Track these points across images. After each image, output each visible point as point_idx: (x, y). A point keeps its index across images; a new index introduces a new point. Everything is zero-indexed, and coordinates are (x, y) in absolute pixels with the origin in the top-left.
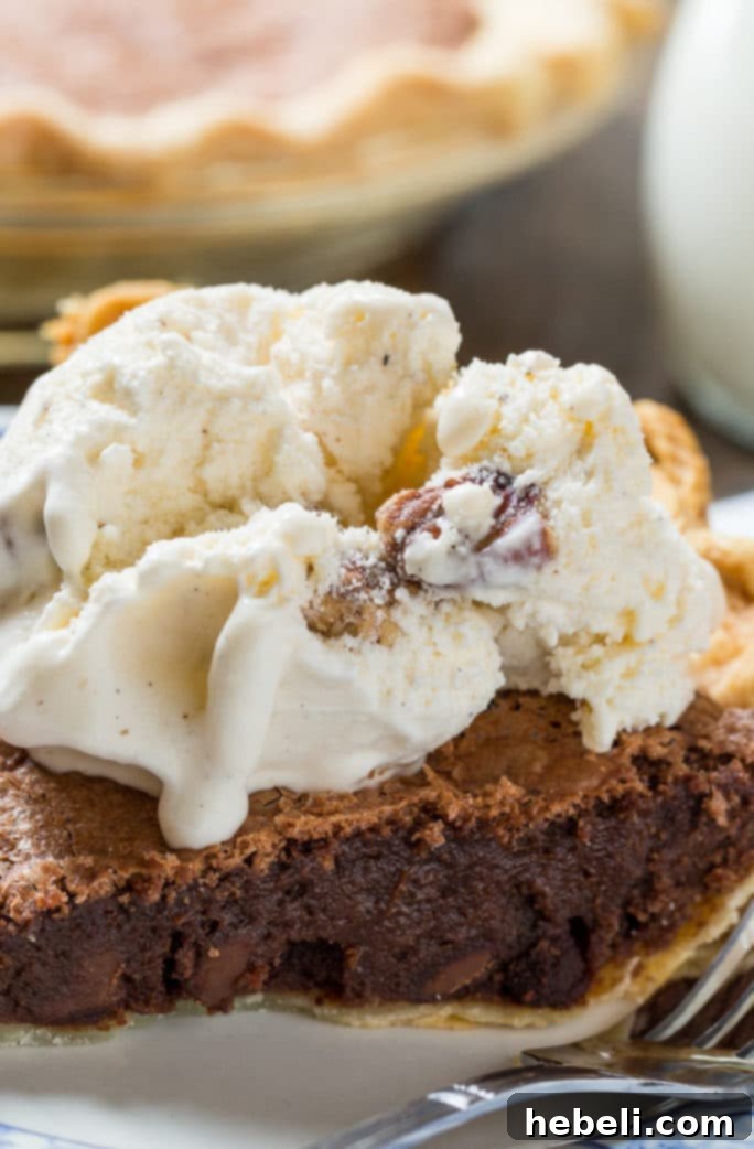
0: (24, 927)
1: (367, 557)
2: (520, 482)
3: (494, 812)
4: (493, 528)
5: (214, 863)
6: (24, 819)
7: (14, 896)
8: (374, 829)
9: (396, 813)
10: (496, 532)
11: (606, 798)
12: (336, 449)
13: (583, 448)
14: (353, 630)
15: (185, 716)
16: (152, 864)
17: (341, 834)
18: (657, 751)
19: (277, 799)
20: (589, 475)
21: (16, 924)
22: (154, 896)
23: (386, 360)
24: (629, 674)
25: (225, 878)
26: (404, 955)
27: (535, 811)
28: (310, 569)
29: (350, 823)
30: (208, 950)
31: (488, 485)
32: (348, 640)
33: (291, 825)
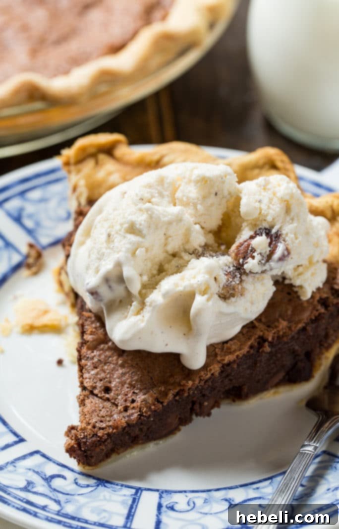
0: (149, 417)
1: (229, 267)
2: (274, 231)
3: (281, 333)
4: (270, 251)
5: (202, 378)
6: (135, 375)
7: (143, 408)
8: (248, 352)
9: (252, 344)
10: (272, 253)
11: (313, 318)
12: (204, 225)
13: (288, 210)
14: (233, 295)
15: (184, 334)
16: (184, 385)
17: (239, 357)
18: (325, 296)
19: (215, 350)
20: (292, 219)
21: (145, 416)
22: (186, 394)
23: (216, 194)
24: (313, 274)
25: (206, 381)
26: (258, 381)
27: (293, 328)
28: (215, 279)
29: (240, 353)
30: (203, 403)
31: (264, 235)
32: (233, 299)
33: (224, 360)
